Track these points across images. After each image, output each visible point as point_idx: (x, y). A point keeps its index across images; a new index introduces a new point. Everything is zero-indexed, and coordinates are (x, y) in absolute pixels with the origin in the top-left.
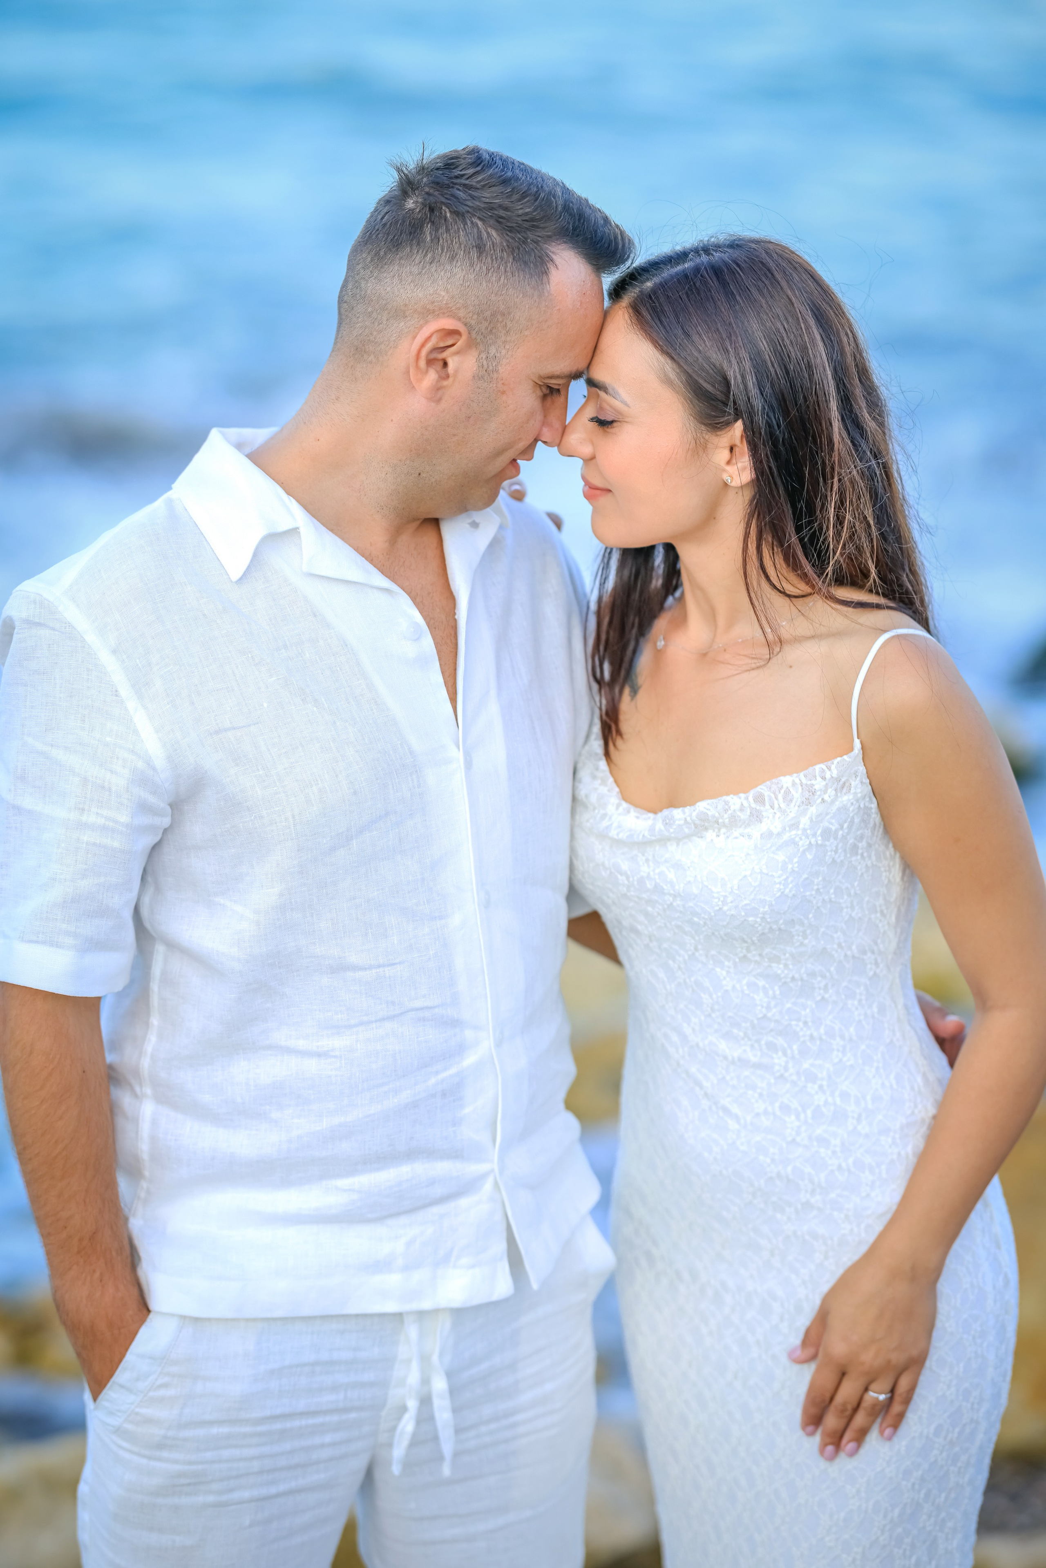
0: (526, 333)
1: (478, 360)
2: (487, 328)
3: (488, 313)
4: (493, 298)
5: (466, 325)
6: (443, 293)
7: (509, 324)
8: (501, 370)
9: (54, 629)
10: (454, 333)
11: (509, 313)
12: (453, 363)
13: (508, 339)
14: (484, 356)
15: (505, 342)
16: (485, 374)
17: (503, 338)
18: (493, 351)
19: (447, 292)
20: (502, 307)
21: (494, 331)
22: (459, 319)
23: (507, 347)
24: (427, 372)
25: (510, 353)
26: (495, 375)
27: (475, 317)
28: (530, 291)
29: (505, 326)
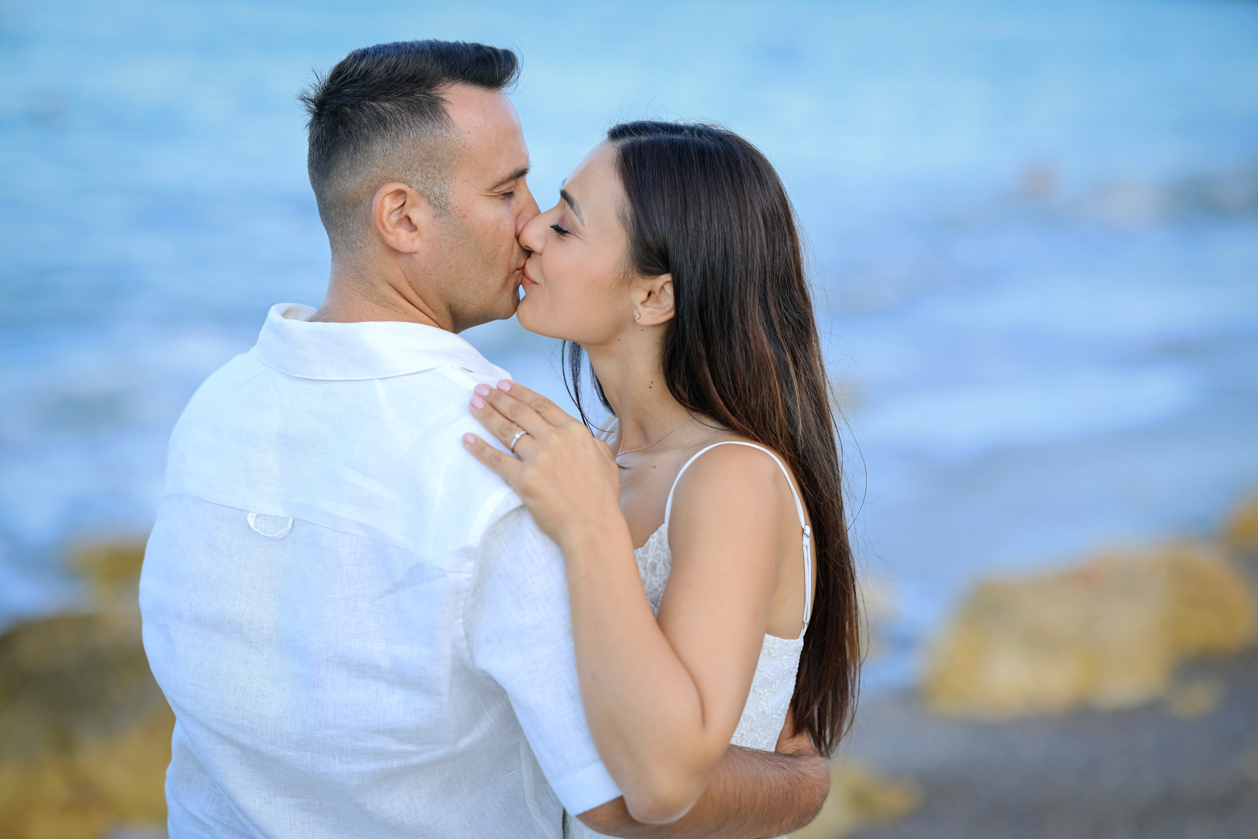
0: (455, 163)
1: (430, 202)
2: (422, 176)
3: (416, 165)
4: (413, 152)
5: (404, 183)
6: (375, 169)
7: (438, 165)
8: (451, 200)
10: (400, 193)
11: (432, 156)
12: (411, 216)
13: (444, 175)
14: (432, 198)
15: (443, 179)
16: (441, 209)
17: (440, 177)
18: (437, 190)
19: (378, 167)
20: (423, 155)
21: (429, 175)
22: (398, 181)
23: (447, 182)
25: (451, 185)
26: (449, 207)
27: (408, 173)
28: (438, 131)
29: (435, 167)
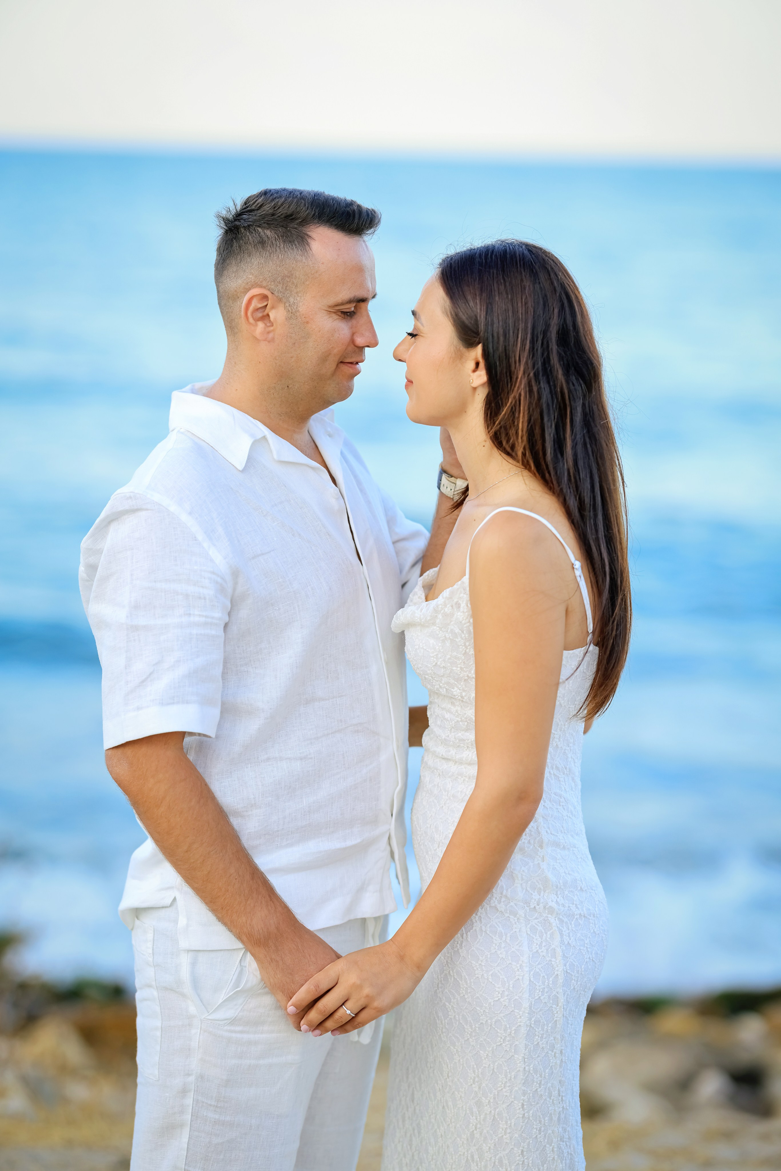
0: (307, 283)
1: (285, 308)
2: (282, 288)
4: (279, 269)
5: (269, 290)
6: (251, 276)
7: (295, 282)
8: (300, 309)
9: (147, 510)
10: (265, 297)
11: (292, 275)
12: (272, 315)
13: (298, 290)
14: (287, 305)
15: (297, 293)
16: (292, 314)
17: (295, 291)
18: (291, 300)
19: (253, 275)
20: (286, 272)
21: (288, 288)
23: (300, 295)
24: (256, 325)
25: (302, 298)
26: (298, 314)
27: (273, 283)
28: (299, 258)
29: (293, 283)
